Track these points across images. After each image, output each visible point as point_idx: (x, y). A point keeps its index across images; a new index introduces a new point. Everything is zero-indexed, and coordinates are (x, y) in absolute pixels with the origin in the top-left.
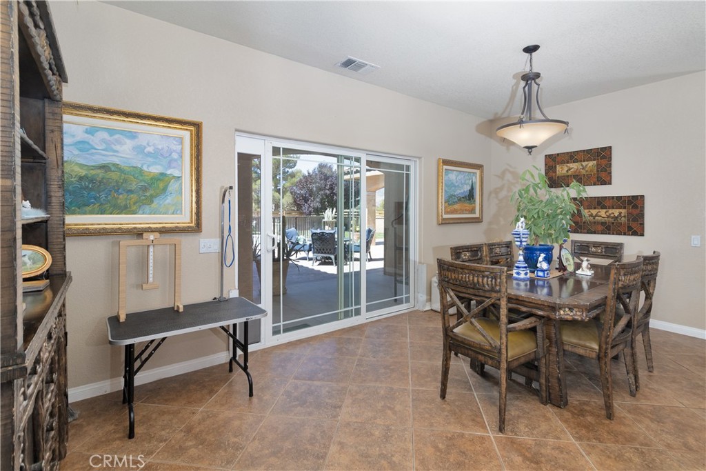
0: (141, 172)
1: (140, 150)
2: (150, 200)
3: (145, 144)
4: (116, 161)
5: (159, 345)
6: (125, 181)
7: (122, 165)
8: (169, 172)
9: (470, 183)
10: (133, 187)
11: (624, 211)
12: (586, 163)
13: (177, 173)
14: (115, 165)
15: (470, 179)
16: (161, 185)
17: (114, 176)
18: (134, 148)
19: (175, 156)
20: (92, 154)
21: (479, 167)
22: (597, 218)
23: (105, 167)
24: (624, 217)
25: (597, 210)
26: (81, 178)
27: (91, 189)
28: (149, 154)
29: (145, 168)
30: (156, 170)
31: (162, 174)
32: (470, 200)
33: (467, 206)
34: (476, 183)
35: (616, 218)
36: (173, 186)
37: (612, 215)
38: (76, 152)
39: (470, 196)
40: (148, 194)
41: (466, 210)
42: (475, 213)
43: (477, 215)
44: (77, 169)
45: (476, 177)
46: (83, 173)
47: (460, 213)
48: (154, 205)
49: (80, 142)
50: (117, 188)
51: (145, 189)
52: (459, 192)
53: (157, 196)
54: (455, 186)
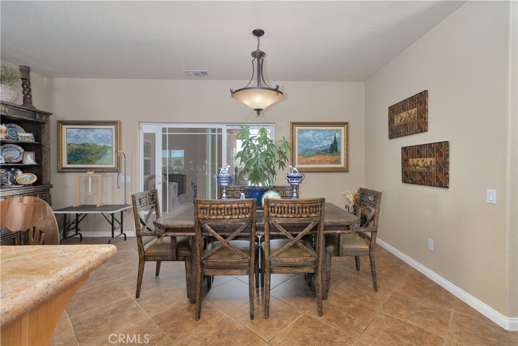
0: (96, 145)
1: (95, 136)
2: (100, 158)
3: (97, 133)
4: (87, 142)
5: (85, 216)
6: (91, 150)
7: (90, 143)
8: (107, 145)
9: (333, 138)
10: (94, 152)
11: (433, 159)
12: (411, 110)
13: (110, 145)
14: (87, 143)
15: (331, 136)
16: (104, 151)
17: (87, 148)
18: (94, 136)
19: (109, 137)
20: (80, 140)
21: (345, 124)
22: (417, 167)
23: (83, 145)
24: (434, 166)
25: (417, 159)
26: (76, 149)
27: (79, 154)
28: (99, 138)
29: (98, 144)
30: (102, 144)
31: (104, 146)
32: (331, 152)
33: (329, 157)
34: (340, 138)
35: (428, 167)
36: (109, 151)
37: (426, 164)
38: (75, 140)
39: (334, 148)
40: (99, 155)
41: (327, 161)
42: (340, 163)
43: (342, 165)
44: (75, 146)
45: (340, 134)
46: (77, 147)
47: (319, 164)
48: (101, 160)
49: (76, 135)
50: (88, 153)
51: (98, 153)
52: (316, 146)
53: (102, 156)
54: (312, 142)
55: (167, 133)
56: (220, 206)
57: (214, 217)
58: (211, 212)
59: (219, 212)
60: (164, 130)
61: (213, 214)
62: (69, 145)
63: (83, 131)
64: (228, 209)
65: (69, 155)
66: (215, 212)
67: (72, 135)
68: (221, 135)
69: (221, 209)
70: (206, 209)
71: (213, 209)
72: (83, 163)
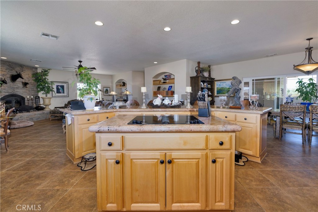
1: (226, 84)
7: (224, 87)
10: (225, 90)
17: (223, 89)
20: (221, 86)
23: (222, 88)
26: (220, 89)
27: (221, 91)
31: (229, 88)
51: (227, 90)
55: (255, 81)
56: (290, 107)
57: (288, 110)
58: (287, 108)
59: (290, 108)
60: (253, 80)
61: (288, 109)
62: (217, 88)
63: (222, 83)
64: (294, 108)
65: (217, 91)
66: (288, 108)
67: (218, 85)
68: (280, 81)
69: (291, 107)
70: (285, 107)
71: (288, 107)
72: (222, 94)
